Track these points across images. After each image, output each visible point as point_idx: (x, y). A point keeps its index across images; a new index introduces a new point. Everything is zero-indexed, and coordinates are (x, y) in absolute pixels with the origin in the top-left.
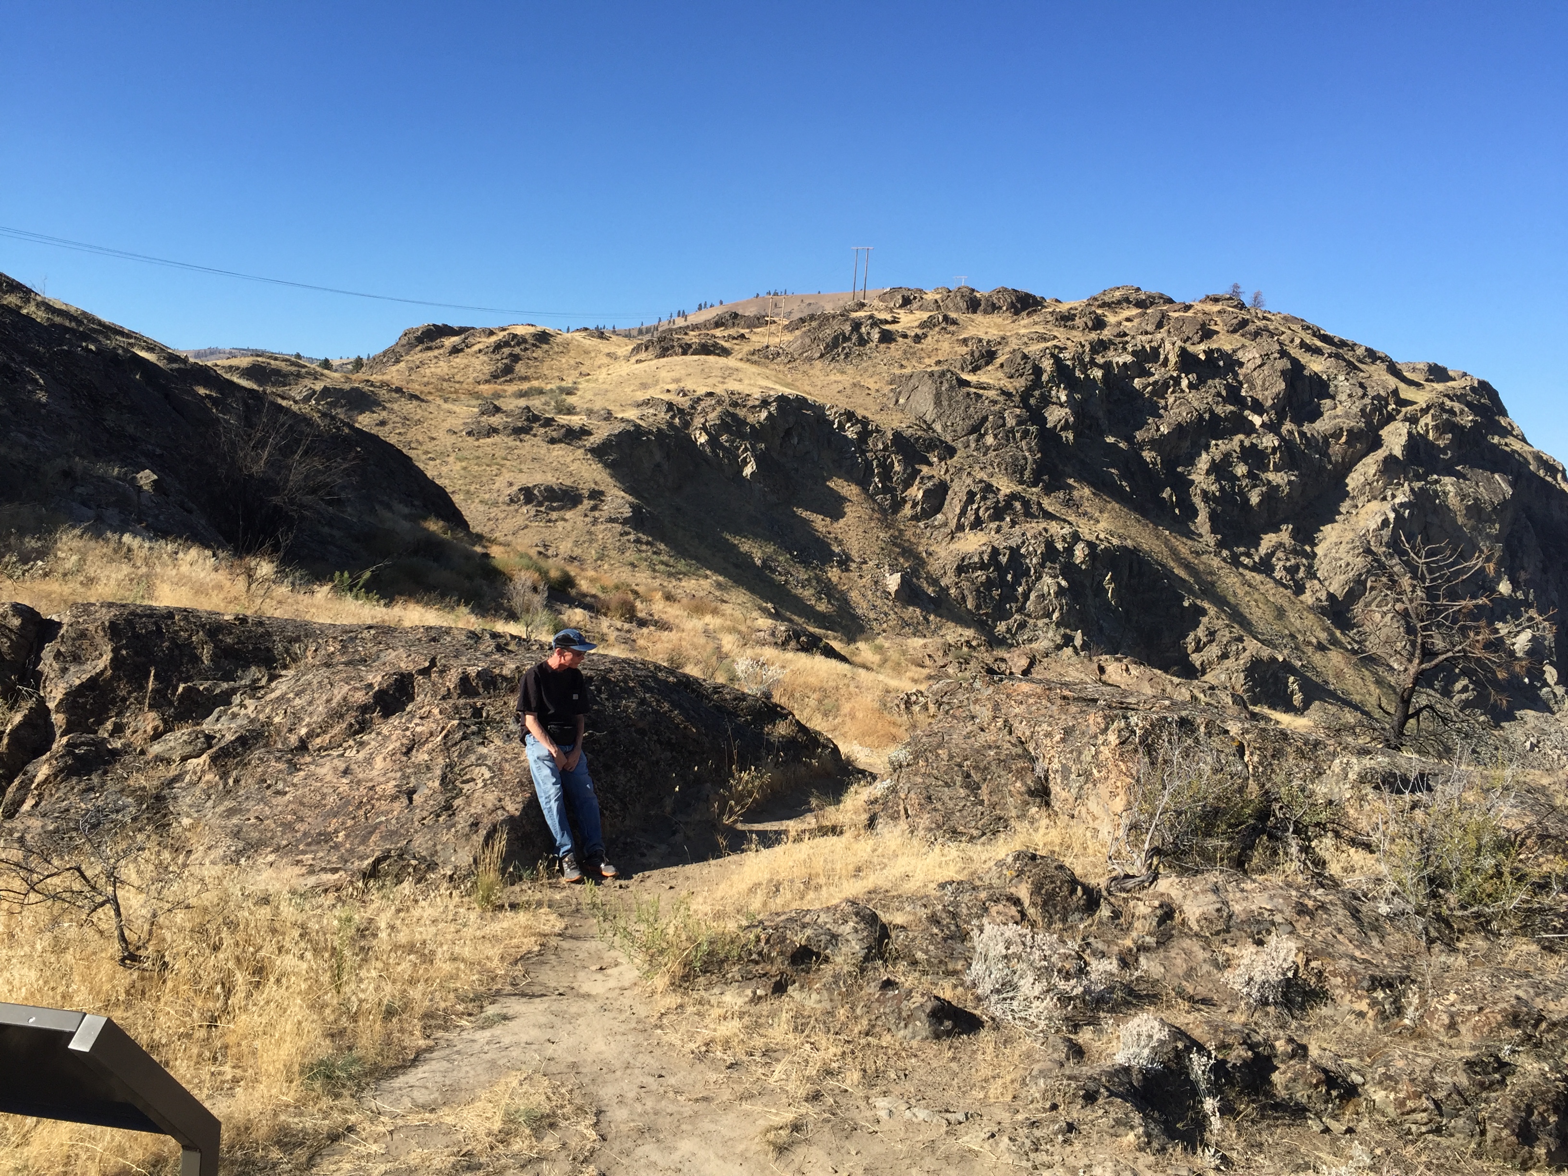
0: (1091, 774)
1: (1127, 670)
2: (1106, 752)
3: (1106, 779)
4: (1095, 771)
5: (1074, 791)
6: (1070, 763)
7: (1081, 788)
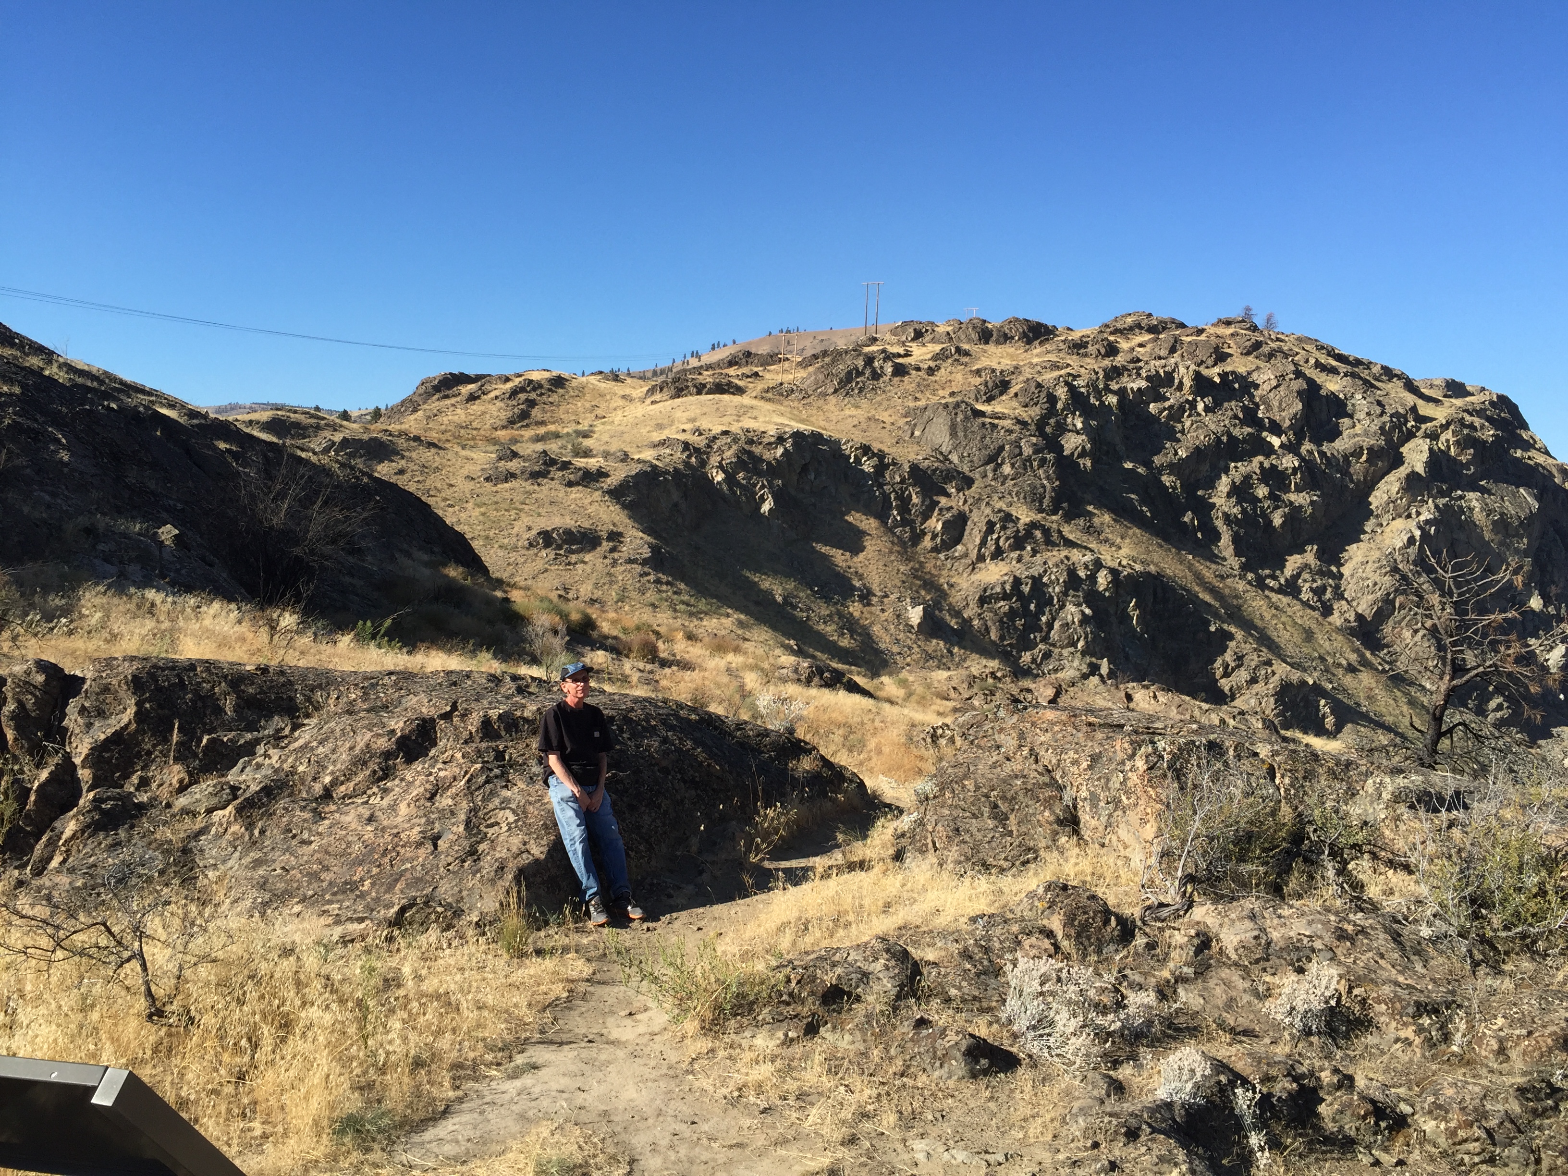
0: (1120, 801)
1: (1155, 697)
2: (1134, 778)
3: (1136, 805)
4: (1124, 798)
5: (1104, 819)
6: (1098, 791)
7: (1110, 816)
